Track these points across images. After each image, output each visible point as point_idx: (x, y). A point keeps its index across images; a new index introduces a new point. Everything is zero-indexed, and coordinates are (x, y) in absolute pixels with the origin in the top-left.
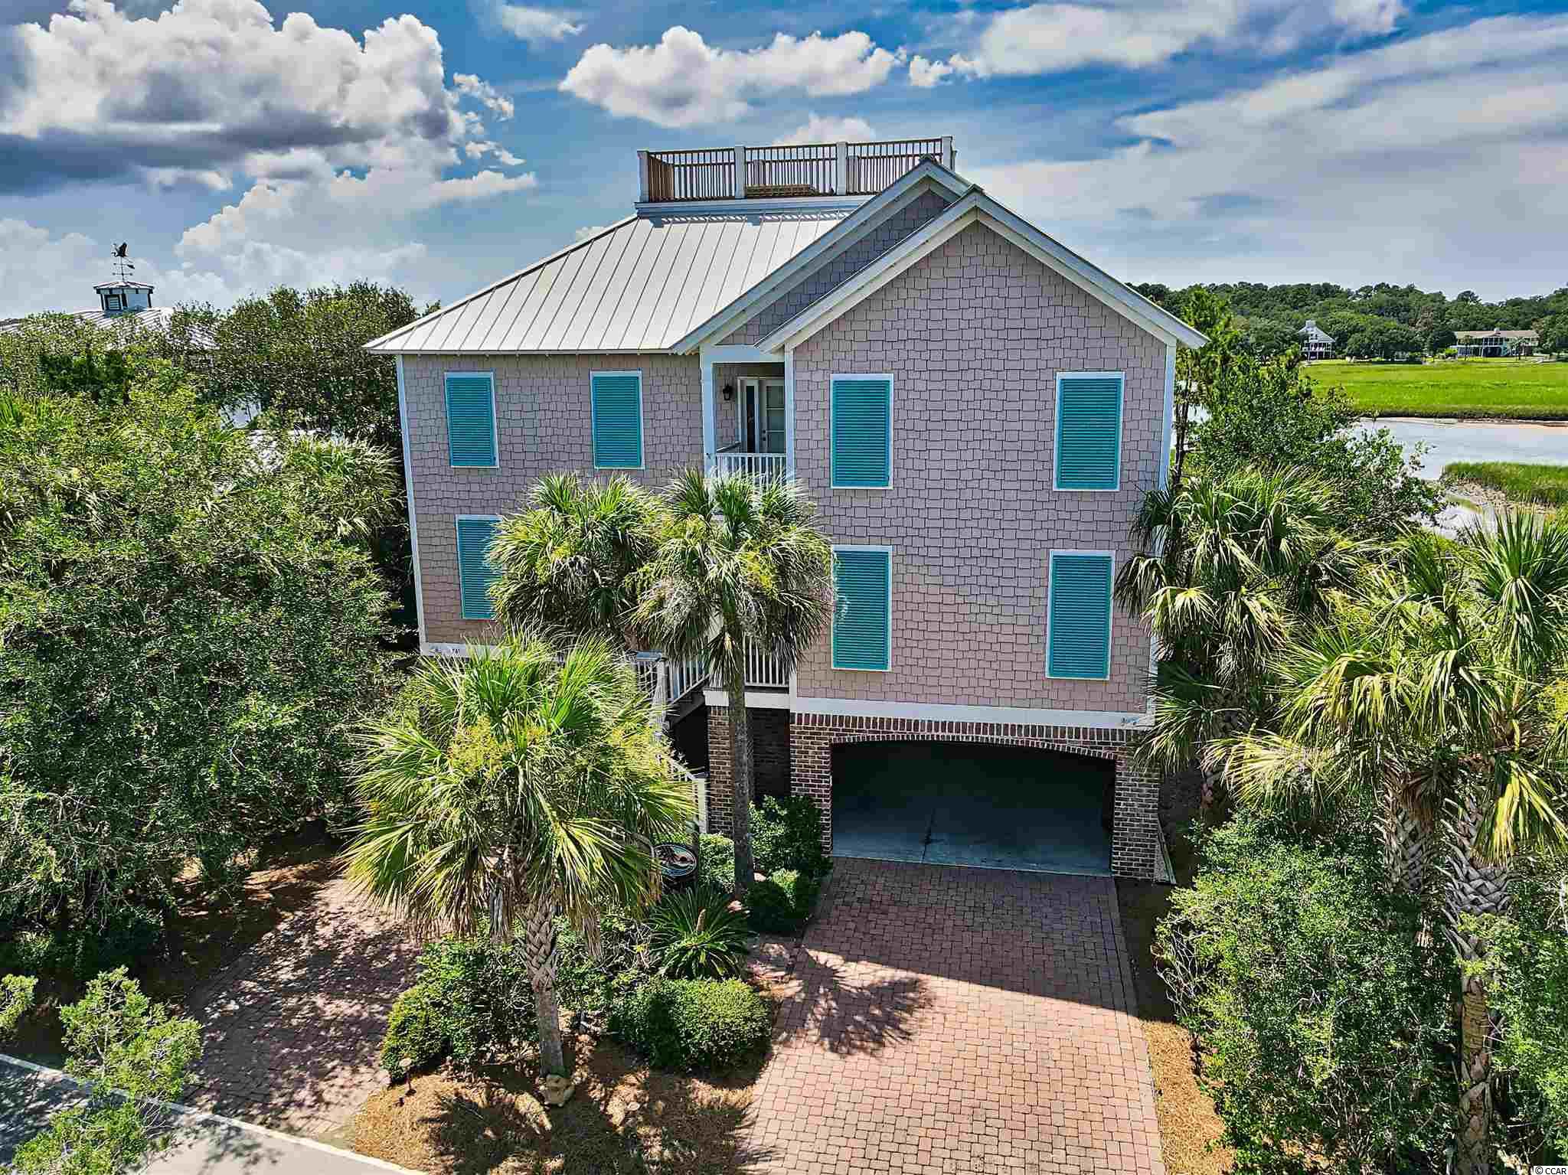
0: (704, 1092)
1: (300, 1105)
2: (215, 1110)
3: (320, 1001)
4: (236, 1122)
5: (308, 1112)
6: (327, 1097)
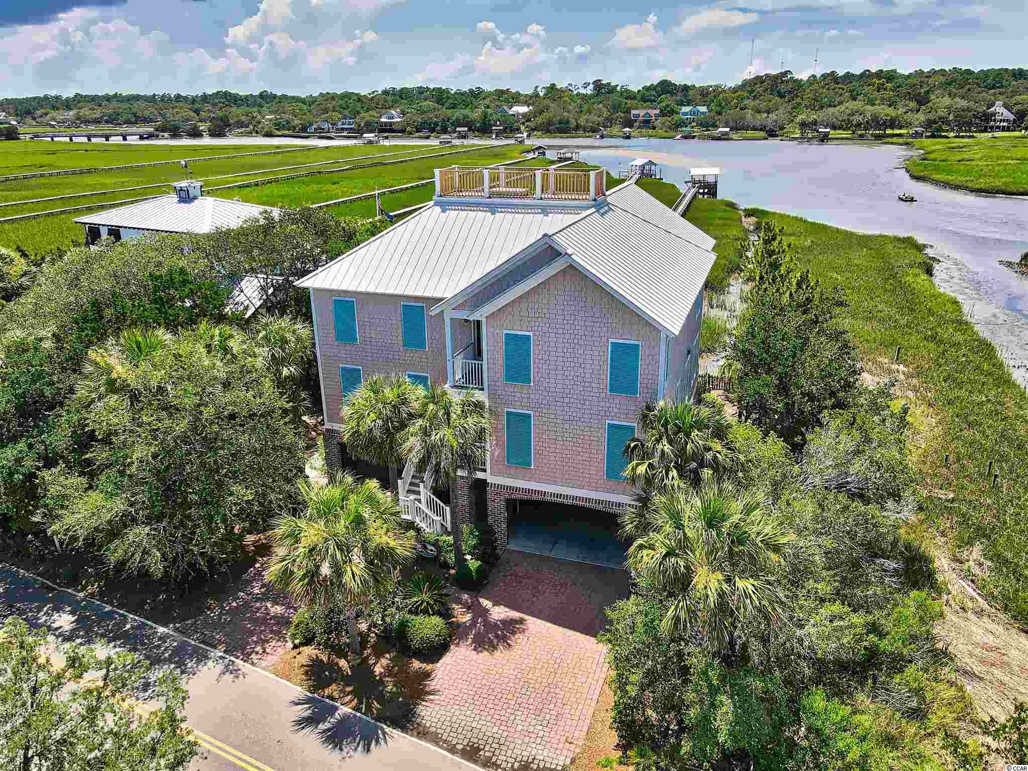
0: (416, 664)
1: (257, 653)
2: (225, 652)
3: (269, 605)
4: (232, 658)
5: (260, 657)
6: (268, 650)
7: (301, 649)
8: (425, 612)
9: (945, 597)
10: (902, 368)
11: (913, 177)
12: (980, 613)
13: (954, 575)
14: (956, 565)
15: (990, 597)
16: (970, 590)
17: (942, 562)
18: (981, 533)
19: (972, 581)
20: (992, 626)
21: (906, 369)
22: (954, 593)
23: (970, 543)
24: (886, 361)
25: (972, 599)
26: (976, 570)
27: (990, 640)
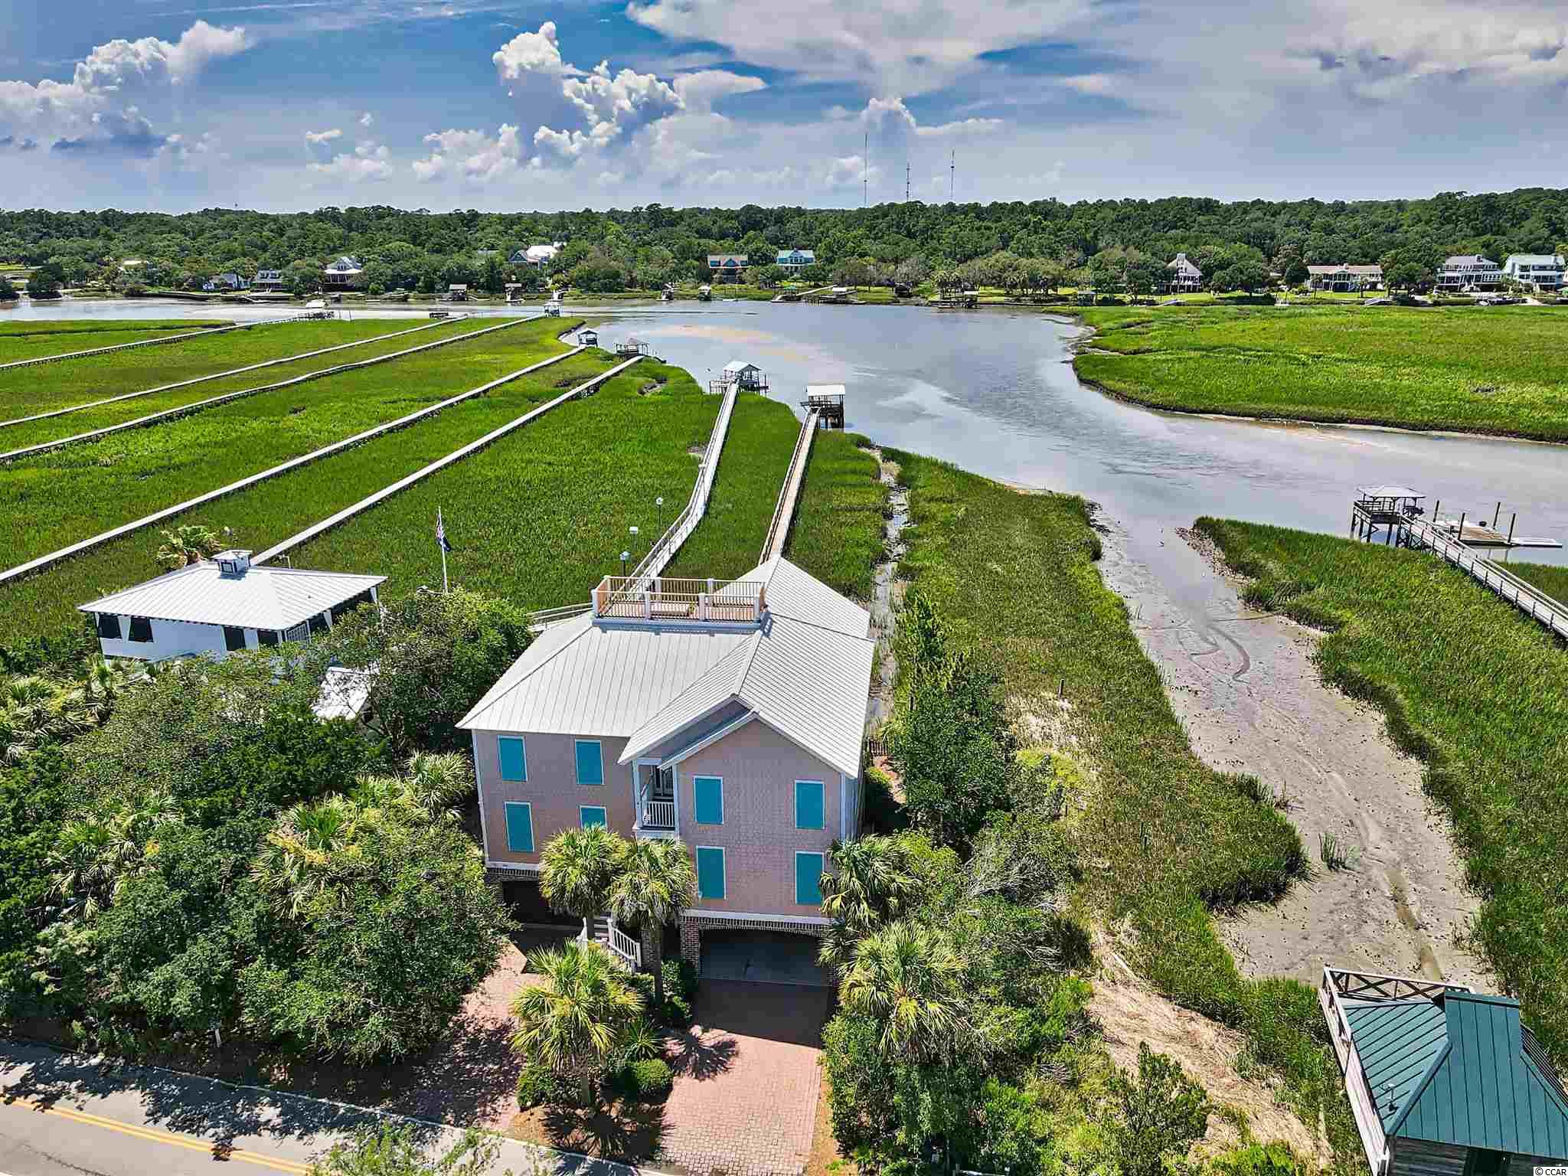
0: (647, 1106)
5: (493, 1121)
7: (532, 1110)
8: (646, 1056)
9: (1098, 972)
10: (1066, 704)
11: (1083, 381)
12: (1127, 984)
13: (1108, 949)
14: (1110, 939)
15: (1135, 968)
16: (1120, 961)
17: (1097, 936)
18: (1132, 903)
19: (1122, 953)
20: (1136, 995)
21: (1070, 706)
22: (1107, 966)
23: (1122, 914)
24: (1051, 695)
25: (1122, 971)
26: (1126, 942)
27: (1133, 1009)
